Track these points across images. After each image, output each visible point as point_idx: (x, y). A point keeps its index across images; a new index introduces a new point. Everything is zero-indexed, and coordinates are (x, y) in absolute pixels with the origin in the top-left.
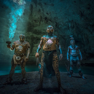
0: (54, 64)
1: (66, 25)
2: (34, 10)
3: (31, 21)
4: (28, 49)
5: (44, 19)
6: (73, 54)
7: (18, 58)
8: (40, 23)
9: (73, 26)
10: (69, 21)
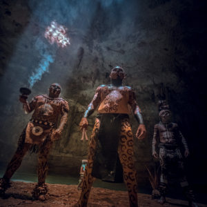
0: (122, 146)
1: (148, 92)
2: (85, 57)
3: (75, 78)
4: (63, 114)
5: (103, 75)
6: (166, 140)
7: (37, 131)
8: (94, 82)
9: (162, 95)
10: (154, 84)
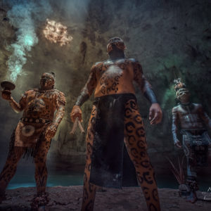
6: (190, 124)
10: (166, 68)
